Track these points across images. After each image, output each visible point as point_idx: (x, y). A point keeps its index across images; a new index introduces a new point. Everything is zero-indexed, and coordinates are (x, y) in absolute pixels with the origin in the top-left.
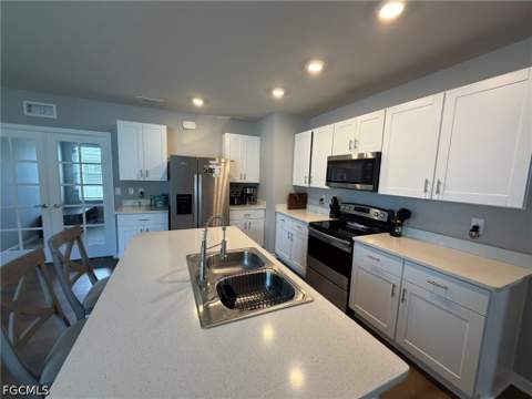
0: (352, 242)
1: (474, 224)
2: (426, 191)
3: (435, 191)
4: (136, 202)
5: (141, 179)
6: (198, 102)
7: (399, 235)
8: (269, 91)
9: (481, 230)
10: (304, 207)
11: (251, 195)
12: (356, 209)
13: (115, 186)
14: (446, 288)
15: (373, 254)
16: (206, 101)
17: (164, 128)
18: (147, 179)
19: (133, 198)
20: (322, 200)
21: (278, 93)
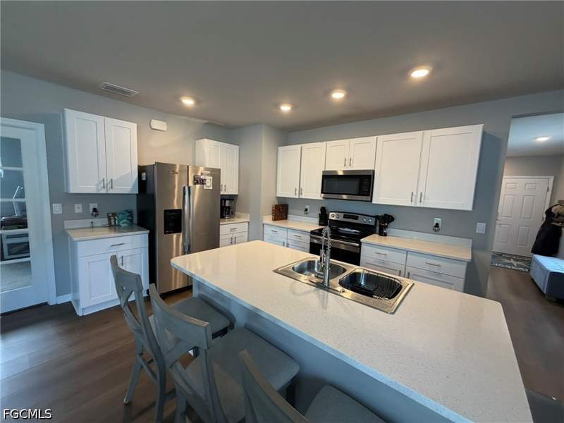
0: (360, 243)
1: (435, 222)
2: (412, 201)
3: (419, 200)
4: (87, 223)
5: (103, 191)
6: (188, 102)
7: (385, 235)
8: (277, 106)
9: (440, 226)
10: (286, 218)
11: (229, 208)
12: (345, 217)
13: (53, 201)
14: (439, 266)
15: (379, 251)
16: (198, 101)
17: (134, 126)
18: (111, 191)
19: (80, 217)
20: (306, 210)
21: (286, 108)
